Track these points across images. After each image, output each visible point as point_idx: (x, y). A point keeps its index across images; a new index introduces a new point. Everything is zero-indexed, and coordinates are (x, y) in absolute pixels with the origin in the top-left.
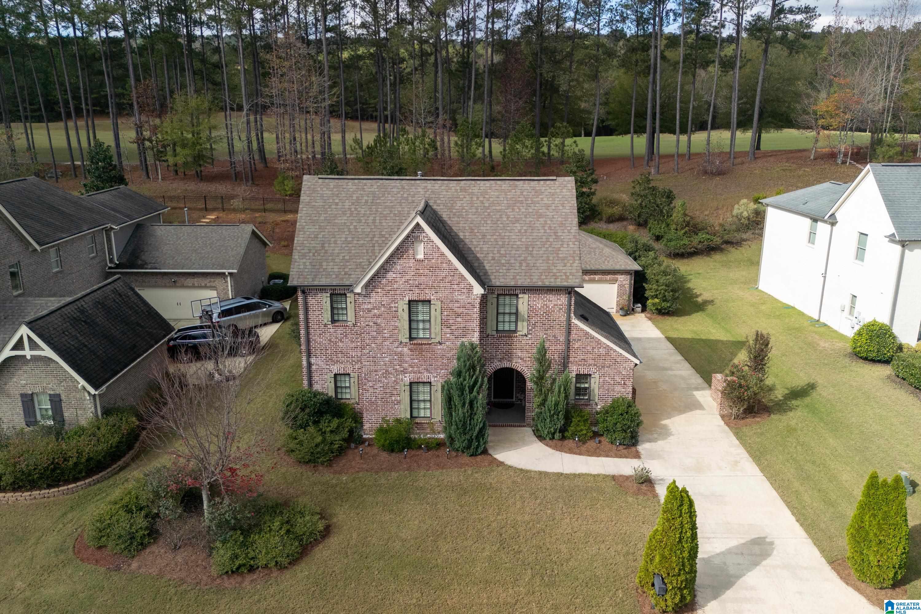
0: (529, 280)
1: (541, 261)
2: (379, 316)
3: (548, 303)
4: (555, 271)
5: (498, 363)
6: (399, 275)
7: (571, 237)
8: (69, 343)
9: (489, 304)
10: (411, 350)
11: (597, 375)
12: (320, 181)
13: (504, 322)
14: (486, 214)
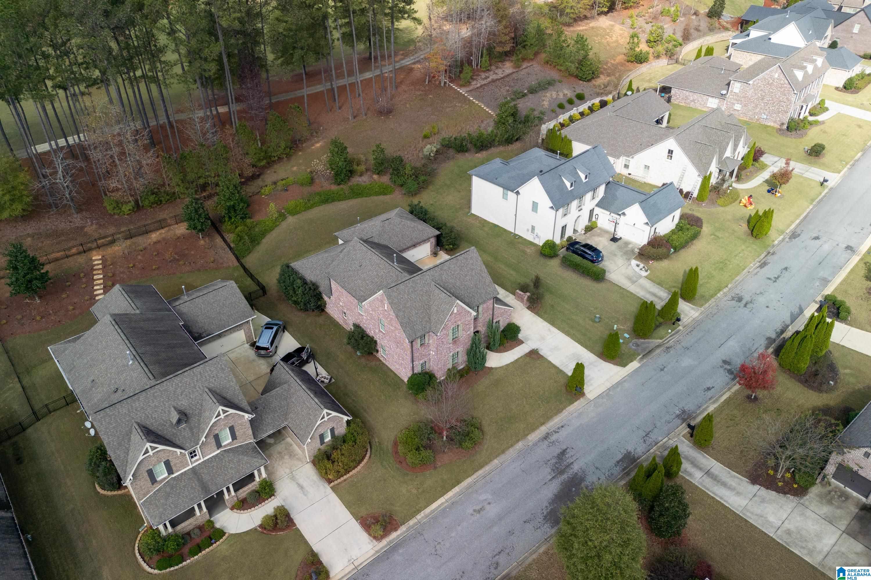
2: (443, 338)
3: (488, 304)
4: (488, 292)
6: (449, 322)
10: (453, 344)
11: (501, 319)
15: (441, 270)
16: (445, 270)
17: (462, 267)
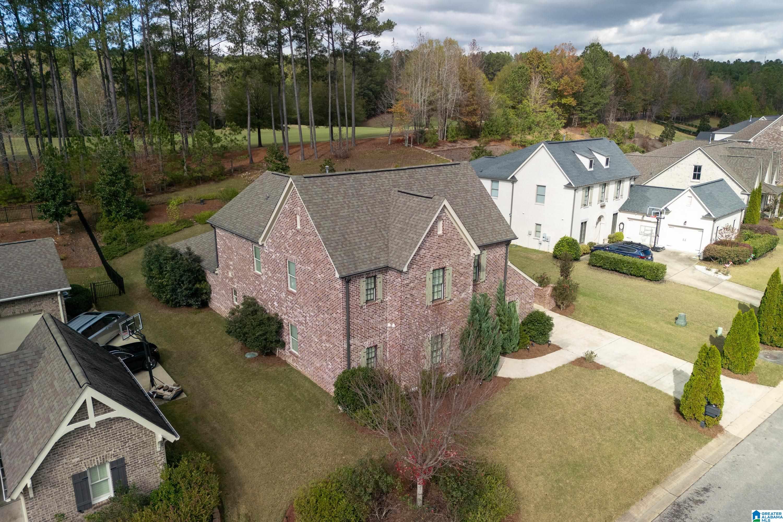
3: (496, 254)
6: (427, 251)
10: (433, 311)
11: (518, 300)
12: (307, 179)
15: (411, 177)
16: (417, 179)
17: (448, 182)
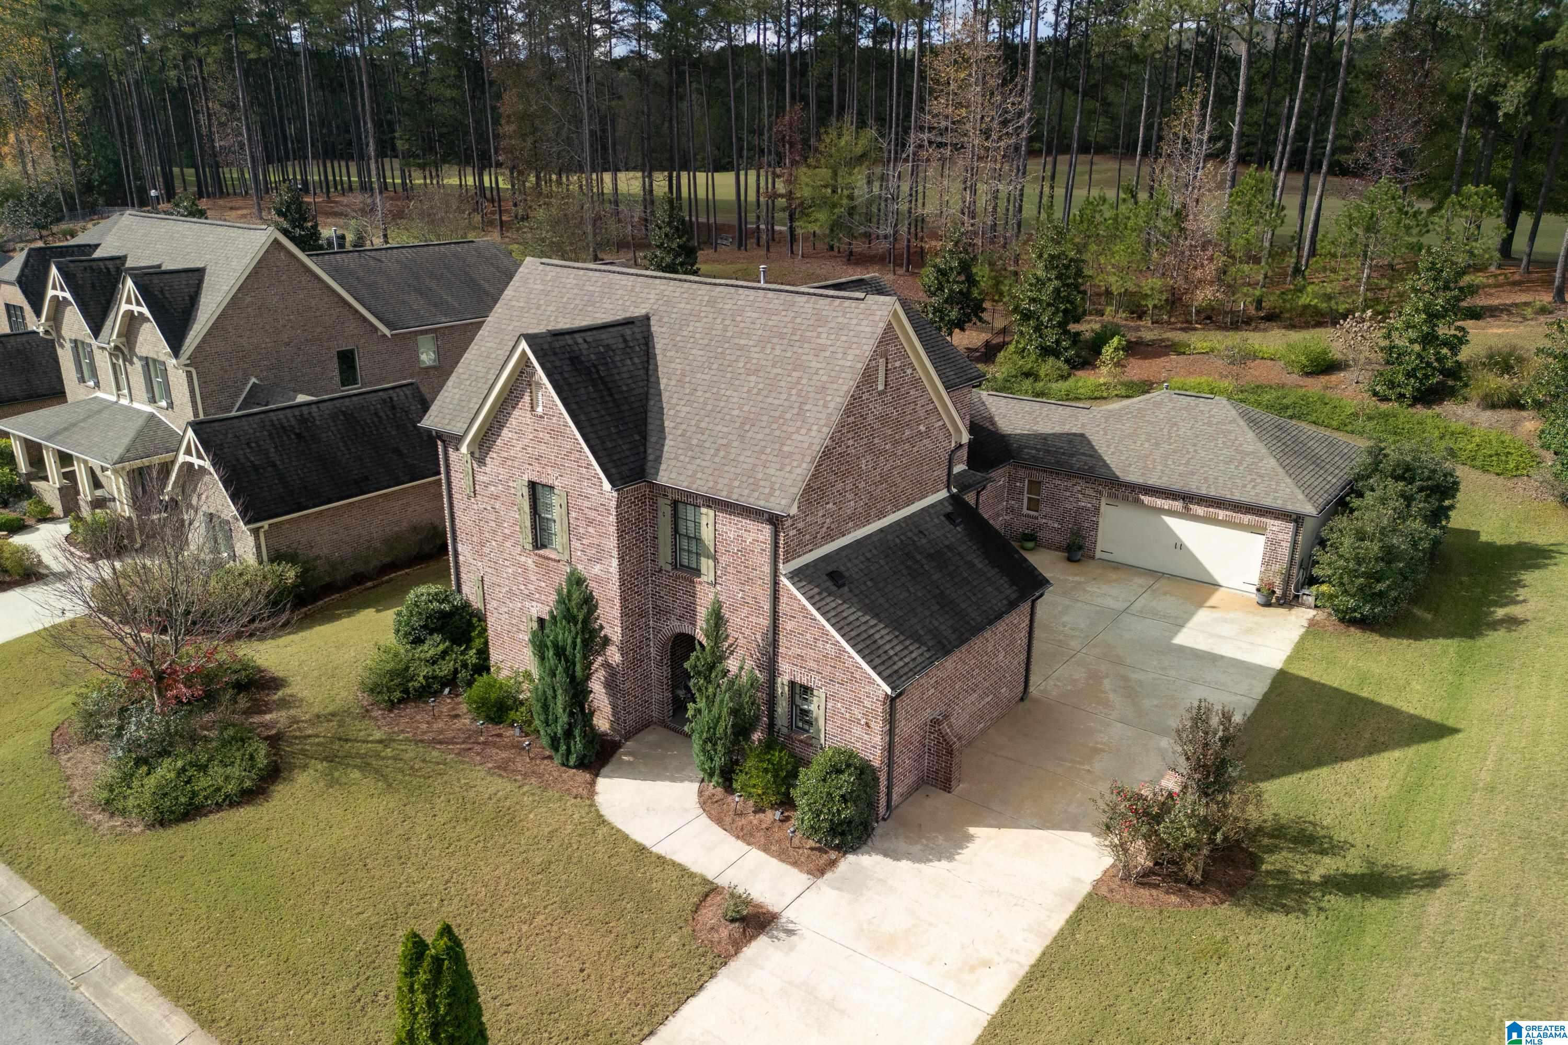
0: (711, 484)
1: (749, 453)
2: (497, 498)
3: (745, 534)
4: (760, 476)
5: (677, 623)
6: (515, 437)
7: (823, 416)
8: (247, 458)
9: (660, 514)
10: (537, 564)
11: (821, 693)
13: (689, 551)
14: (720, 350)
